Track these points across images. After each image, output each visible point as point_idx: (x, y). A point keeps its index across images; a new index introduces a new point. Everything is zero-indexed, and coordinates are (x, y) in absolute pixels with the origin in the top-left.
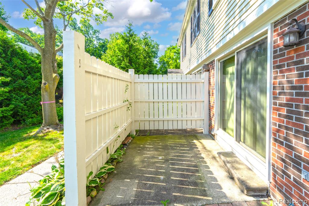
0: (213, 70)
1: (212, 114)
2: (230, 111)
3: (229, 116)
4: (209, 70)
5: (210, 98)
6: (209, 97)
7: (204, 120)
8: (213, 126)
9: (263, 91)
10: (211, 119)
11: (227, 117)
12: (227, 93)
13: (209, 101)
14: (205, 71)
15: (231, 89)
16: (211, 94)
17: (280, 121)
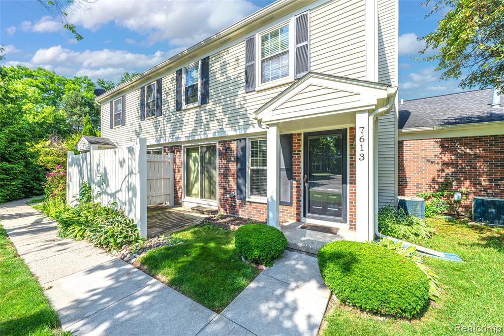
0: (178, 153)
1: (178, 187)
2: (193, 182)
3: (193, 186)
4: (173, 152)
5: (176, 175)
6: (174, 175)
7: (169, 194)
8: (180, 197)
9: (215, 169)
10: (177, 192)
11: (191, 186)
12: (191, 169)
13: (174, 178)
14: (171, 152)
15: (195, 167)
16: (177, 171)
17: (221, 180)
